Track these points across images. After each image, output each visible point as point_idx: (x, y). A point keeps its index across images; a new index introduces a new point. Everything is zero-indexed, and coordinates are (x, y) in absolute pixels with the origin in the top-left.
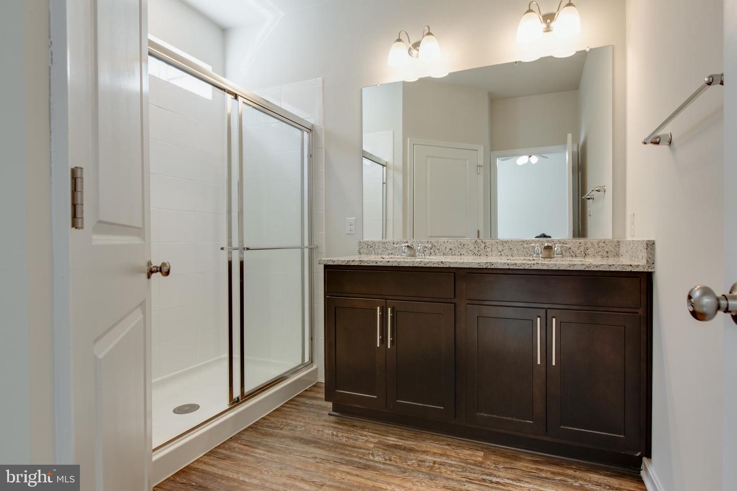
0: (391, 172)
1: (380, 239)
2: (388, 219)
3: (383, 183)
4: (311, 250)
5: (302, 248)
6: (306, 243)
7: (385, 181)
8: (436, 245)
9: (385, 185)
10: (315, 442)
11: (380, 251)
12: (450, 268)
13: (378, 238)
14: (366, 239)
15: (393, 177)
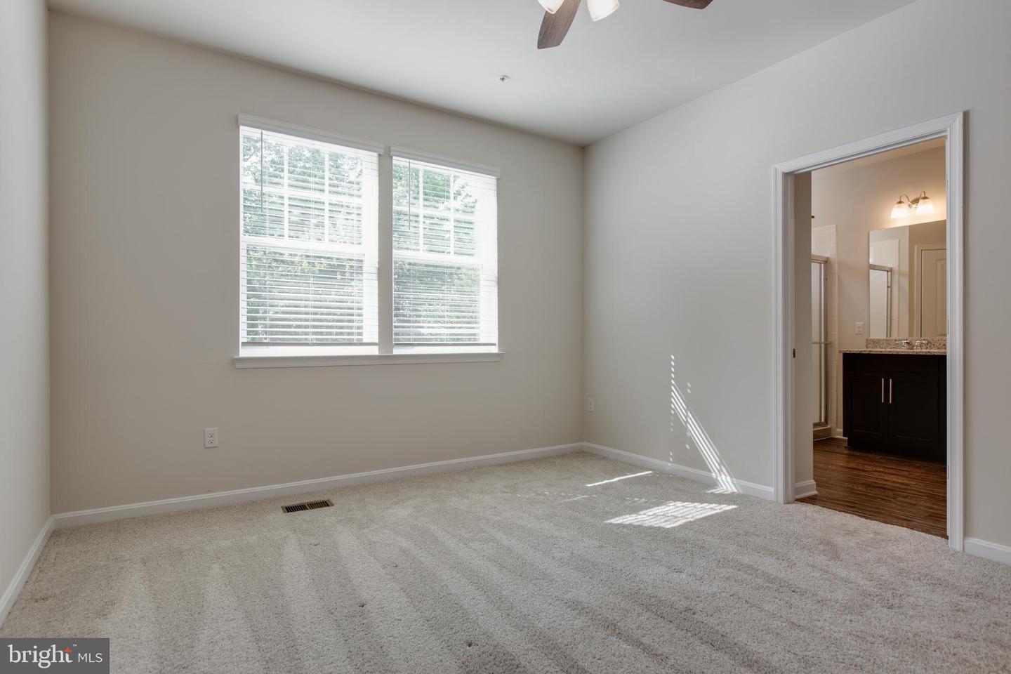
0: (896, 277)
1: (885, 338)
2: (892, 318)
3: (888, 287)
4: (826, 345)
5: (820, 343)
6: (823, 340)
7: (889, 285)
8: (931, 341)
9: (889, 289)
10: (843, 454)
11: (884, 346)
12: (934, 355)
13: (883, 336)
14: (871, 338)
15: (899, 281)
